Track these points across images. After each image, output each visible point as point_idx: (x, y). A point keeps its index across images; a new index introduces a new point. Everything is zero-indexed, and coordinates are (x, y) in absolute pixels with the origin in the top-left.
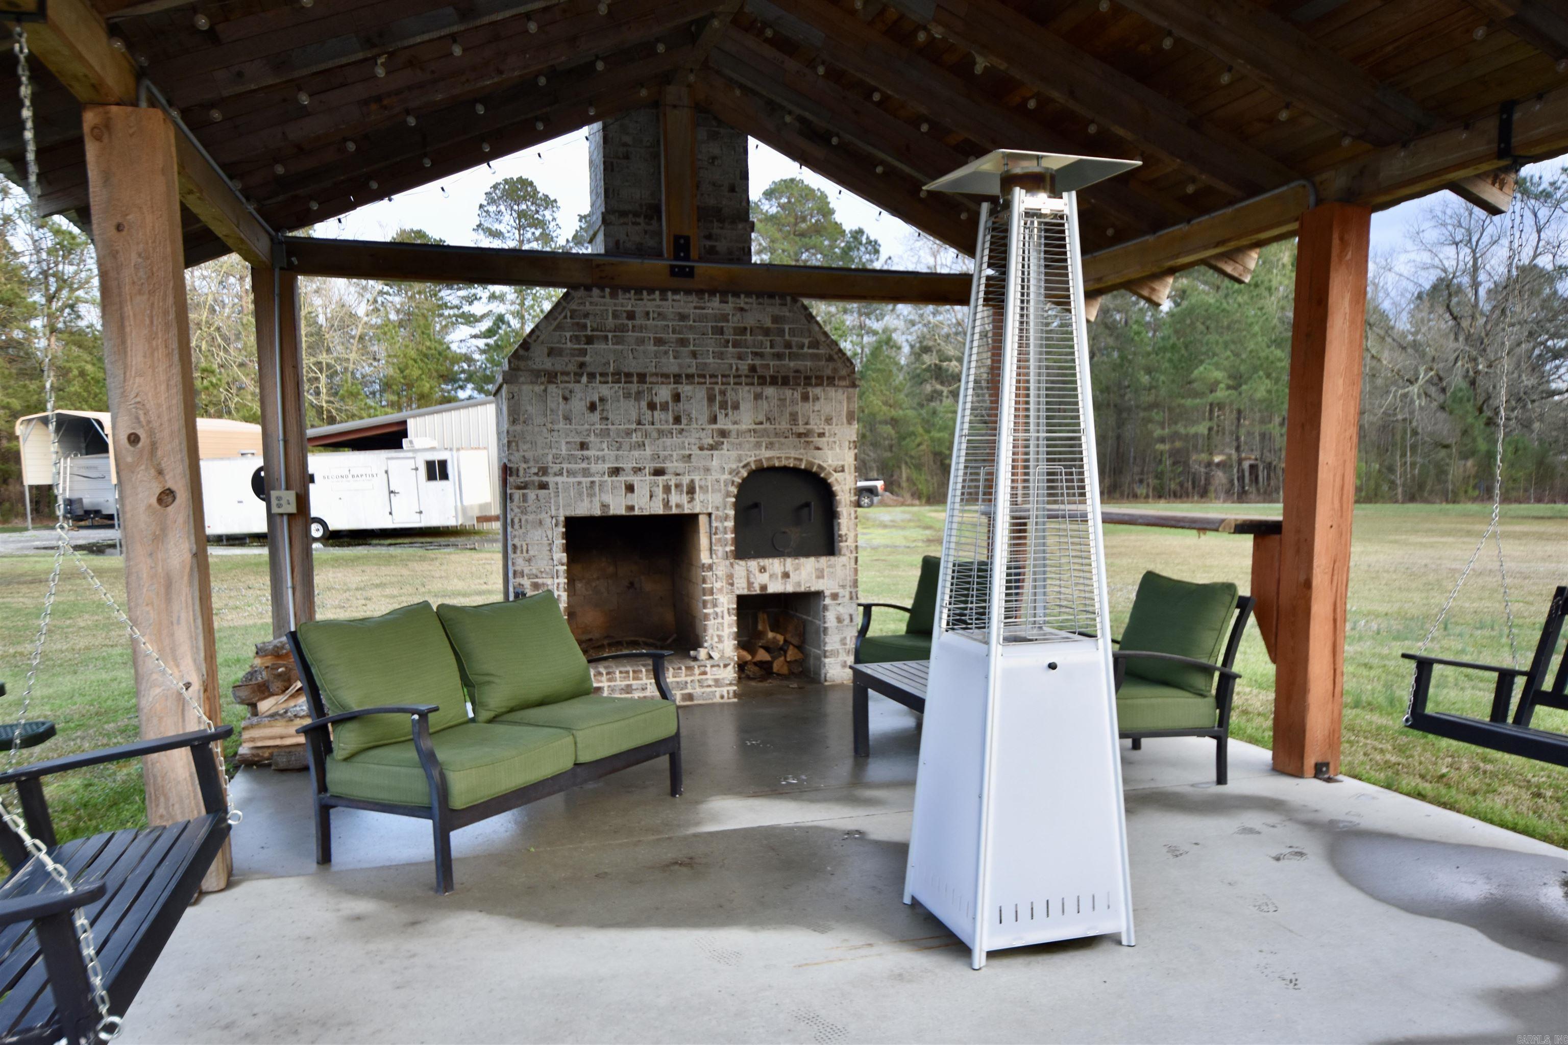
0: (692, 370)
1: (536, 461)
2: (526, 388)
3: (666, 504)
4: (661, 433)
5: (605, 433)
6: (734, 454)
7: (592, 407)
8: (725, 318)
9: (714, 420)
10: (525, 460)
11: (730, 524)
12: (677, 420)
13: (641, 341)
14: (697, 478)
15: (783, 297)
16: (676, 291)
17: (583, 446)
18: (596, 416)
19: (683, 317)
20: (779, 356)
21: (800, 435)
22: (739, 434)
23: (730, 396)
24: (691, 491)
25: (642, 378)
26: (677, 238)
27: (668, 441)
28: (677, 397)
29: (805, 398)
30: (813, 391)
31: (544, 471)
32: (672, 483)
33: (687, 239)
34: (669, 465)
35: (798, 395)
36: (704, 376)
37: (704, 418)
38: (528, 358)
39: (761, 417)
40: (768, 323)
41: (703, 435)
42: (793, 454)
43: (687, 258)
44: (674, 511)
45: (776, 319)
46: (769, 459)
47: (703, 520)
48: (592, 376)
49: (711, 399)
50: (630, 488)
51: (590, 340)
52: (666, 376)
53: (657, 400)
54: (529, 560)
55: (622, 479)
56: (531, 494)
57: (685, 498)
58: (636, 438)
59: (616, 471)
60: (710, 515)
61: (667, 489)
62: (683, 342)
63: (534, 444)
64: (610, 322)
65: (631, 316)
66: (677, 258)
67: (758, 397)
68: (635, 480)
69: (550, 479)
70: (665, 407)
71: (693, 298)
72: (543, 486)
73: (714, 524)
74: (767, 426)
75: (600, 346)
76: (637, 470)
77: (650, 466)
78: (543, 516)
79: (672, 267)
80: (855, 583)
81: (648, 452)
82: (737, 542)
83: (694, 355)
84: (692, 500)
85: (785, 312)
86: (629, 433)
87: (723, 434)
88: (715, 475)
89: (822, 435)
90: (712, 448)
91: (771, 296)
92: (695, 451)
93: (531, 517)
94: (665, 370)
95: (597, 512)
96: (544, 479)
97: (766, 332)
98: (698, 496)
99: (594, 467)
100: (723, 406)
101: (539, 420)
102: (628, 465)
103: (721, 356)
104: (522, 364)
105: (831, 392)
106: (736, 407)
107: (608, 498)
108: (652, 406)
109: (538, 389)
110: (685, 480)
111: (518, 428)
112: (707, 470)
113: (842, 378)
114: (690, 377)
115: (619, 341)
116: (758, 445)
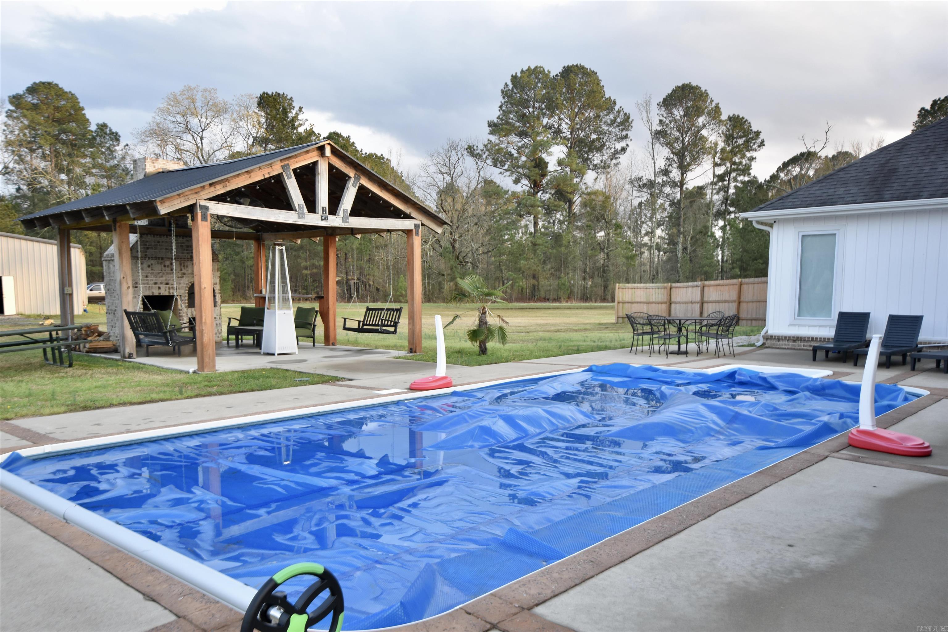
1: (134, 280)
3: (169, 292)
4: (167, 273)
5: (152, 273)
6: (187, 279)
7: (149, 266)
8: (183, 243)
9: (181, 270)
11: (187, 298)
12: (171, 270)
13: (161, 249)
14: (177, 286)
17: (147, 277)
18: (150, 269)
22: (188, 274)
23: (186, 264)
25: (162, 259)
27: (169, 276)
28: (171, 264)
31: (136, 283)
32: (171, 287)
34: (170, 282)
36: (179, 258)
37: (179, 270)
41: (179, 274)
44: (171, 294)
47: (179, 297)
48: (149, 258)
49: (181, 265)
50: (159, 288)
51: (148, 248)
55: (157, 285)
57: (174, 291)
58: (160, 275)
59: (156, 284)
60: (181, 296)
61: (169, 288)
63: (133, 276)
64: (153, 244)
65: (159, 242)
68: (161, 286)
69: (138, 285)
70: (168, 266)
72: (136, 287)
73: (182, 298)
75: (150, 250)
76: (161, 283)
77: (164, 282)
78: (136, 295)
80: (221, 315)
81: (164, 278)
82: (189, 303)
84: (176, 292)
86: (159, 273)
87: (184, 274)
88: (182, 285)
90: (181, 278)
92: (177, 279)
94: (168, 257)
95: (151, 294)
98: (178, 290)
99: (150, 282)
100: (184, 266)
102: (159, 282)
103: (183, 253)
106: (187, 267)
107: (154, 291)
108: (165, 266)
110: (174, 286)
112: (180, 283)
115: (156, 249)
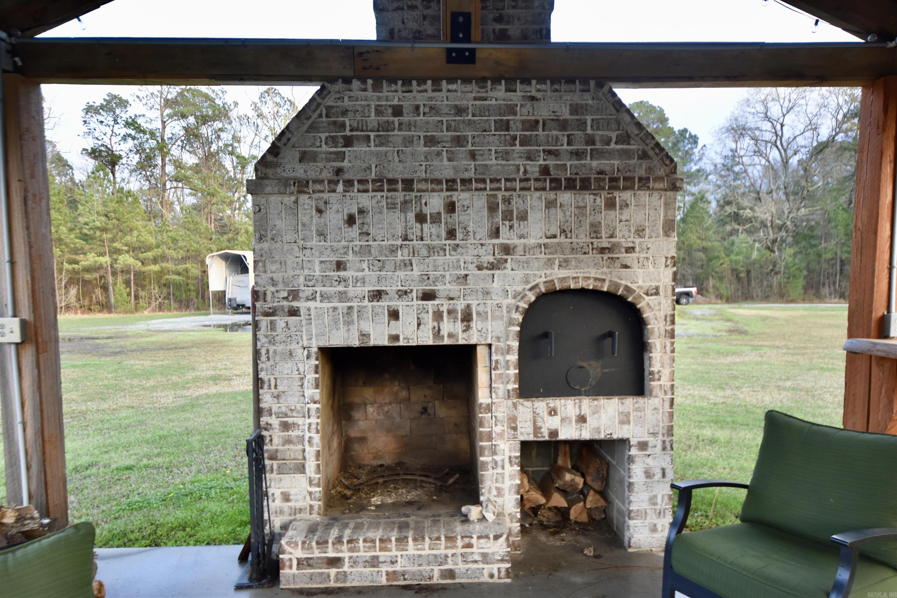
0: (470, 174)
1: (285, 283)
2: (274, 199)
3: (437, 333)
4: (431, 249)
5: (365, 251)
6: (520, 274)
7: (351, 220)
8: (511, 110)
9: (496, 233)
10: (274, 283)
11: (514, 357)
12: (451, 234)
13: (409, 141)
14: (474, 304)
15: (585, 81)
16: (451, 80)
17: (340, 266)
18: (355, 231)
19: (460, 111)
20: (578, 155)
21: (602, 250)
22: (526, 250)
23: (516, 204)
24: (467, 318)
25: (408, 184)
26: (455, 16)
27: (440, 259)
28: (451, 207)
29: (611, 204)
30: (621, 196)
31: (294, 295)
32: (444, 309)
33: (467, 16)
34: (439, 287)
35: (601, 202)
36: (484, 181)
37: (483, 232)
38: (277, 165)
39: (555, 230)
40: (565, 114)
41: (482, 251)
42: (593, 273)
43: (467, 39)
44: (446, 341)
45: (575, 109)
46: (562, 280)
47: (481, 353)
48: (349, 183)
49: (492, 208)
50: (394, 315)
51: (348, 142)
52: (438, 182)
53: (427, 211)
54: (278, 397)
55: (385, 303)
56: (280, 321)
57: (459, 326)
58: (400, 256)
59: (377, 295)
60: (490, 346)
61: (438, 316)
62: (459, 141)
63: (283, 263)
64: (373, 119)
65: (398, 111)
66: (454, 39)
67: (550, 204)
68: (400, 305)
69: (301, 305)
70: (436, 219)
71: (473, 87)
72: (294, 312)
73: (494, 358)
74: (561, 239)
75: (359, 149)
76: (403, 294)
77: (418, 288)
78: (294, 346)
79: (449, 51)
81: (416, 272)
82: (521, 378)
83: (473, 155)
84: (467, 329)
85: (587, 99)
86: (393, 250)
87: (507, 250)
88: (497, 299)
89: (630, 250)
90: (492, 267)
91: (571, 81)
92: (473, 271)
93: (280, 348)
94: (437, 175)
95: (355, 343)
96: (295, 304)
97: (563, 125)
98: (476, 324)
99: (352, 291)
100: (508, 216)
101: (289, 237)
102: (392, 288)
103: (505, 156)
104: (270, 172)
105: (644, 196)
106: (523, 217)
107: (367, 326)
108: (421, 218)
109: (289, 200)
110: (460, 305)
111: (265, 245)
112: (487, 293)
113: (660, 179)
114: (464, 181)
115: (383, 141)
116: (550, 263)
